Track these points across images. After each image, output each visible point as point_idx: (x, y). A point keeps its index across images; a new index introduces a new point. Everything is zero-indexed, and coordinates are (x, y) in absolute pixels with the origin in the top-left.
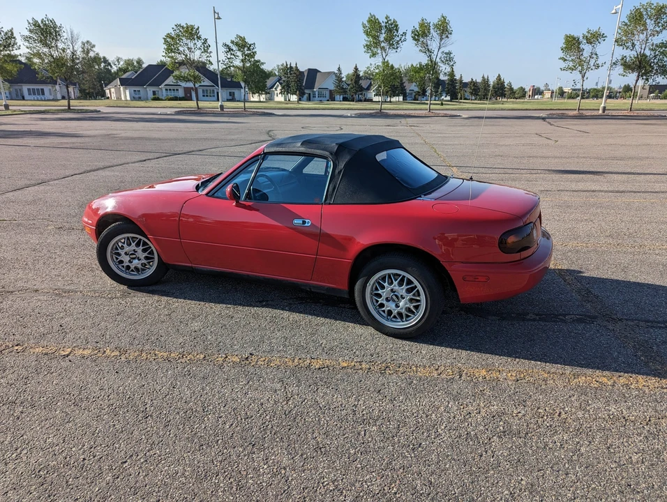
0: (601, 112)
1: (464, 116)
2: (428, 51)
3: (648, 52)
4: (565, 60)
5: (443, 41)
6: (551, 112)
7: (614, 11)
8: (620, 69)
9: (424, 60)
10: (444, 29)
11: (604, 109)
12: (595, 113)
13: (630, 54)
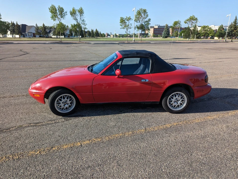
0: (133, 41)
1: (92, 43)
2: (76, 19)
3: (143, 24)
4: (121, 26)
5: (81, 17)
6: (120, 42)
7: (133, 10)
8: (137, 29)
9: (76, 23)
10: (81, 12)
13: (138, 24)
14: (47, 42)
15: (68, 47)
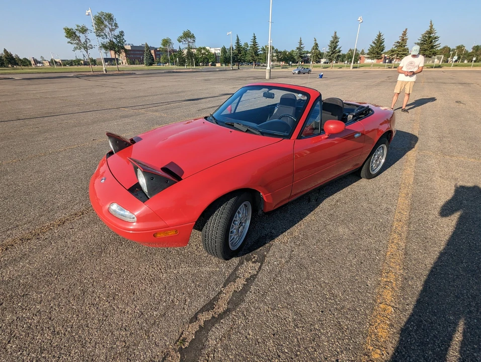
1: (17, 78)
4: (72, 43)
7: (87, 14)
11: (106, 70)
12: (102, 73)
13: (106, 41)
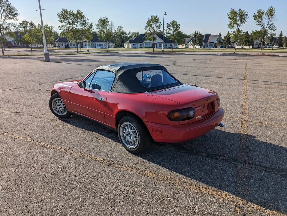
1: (280, 55)
10: (271, 13)
14: (219, 54)
15: (236, 59)
